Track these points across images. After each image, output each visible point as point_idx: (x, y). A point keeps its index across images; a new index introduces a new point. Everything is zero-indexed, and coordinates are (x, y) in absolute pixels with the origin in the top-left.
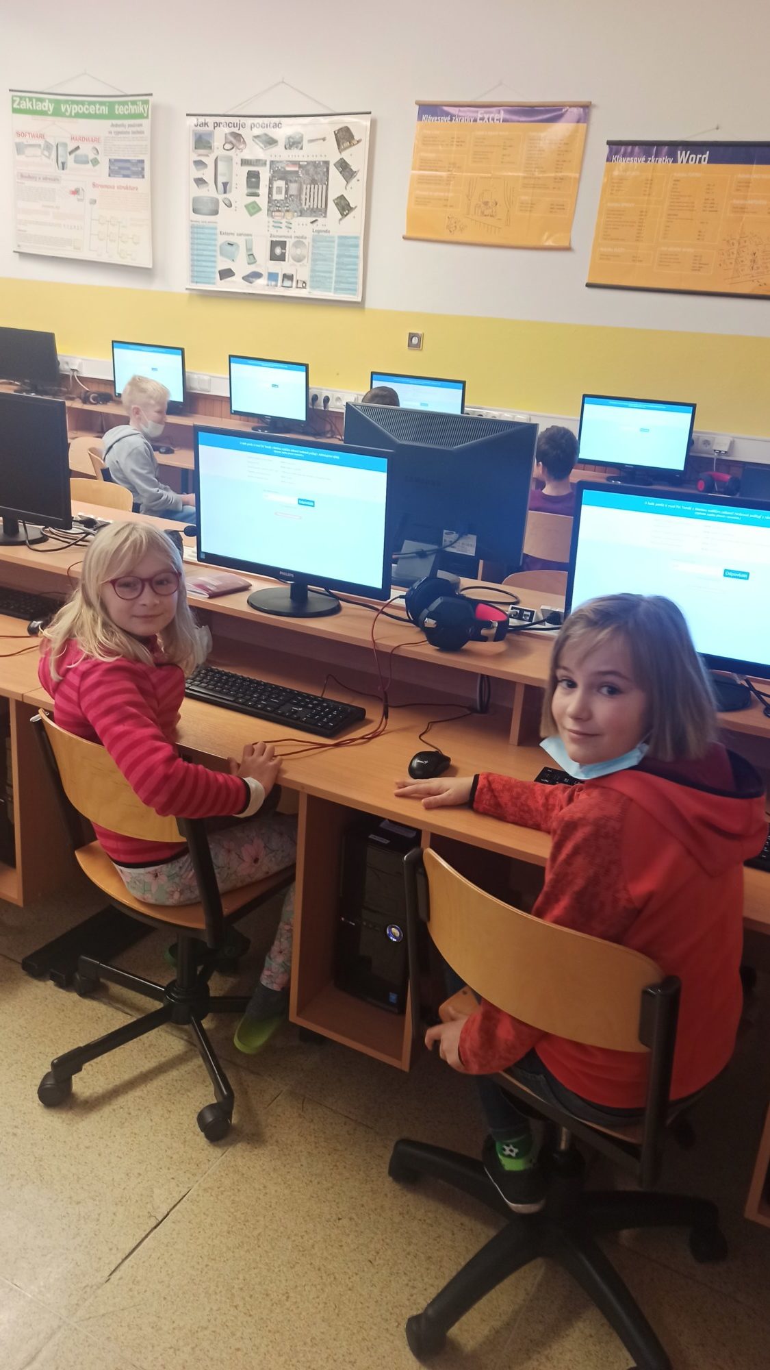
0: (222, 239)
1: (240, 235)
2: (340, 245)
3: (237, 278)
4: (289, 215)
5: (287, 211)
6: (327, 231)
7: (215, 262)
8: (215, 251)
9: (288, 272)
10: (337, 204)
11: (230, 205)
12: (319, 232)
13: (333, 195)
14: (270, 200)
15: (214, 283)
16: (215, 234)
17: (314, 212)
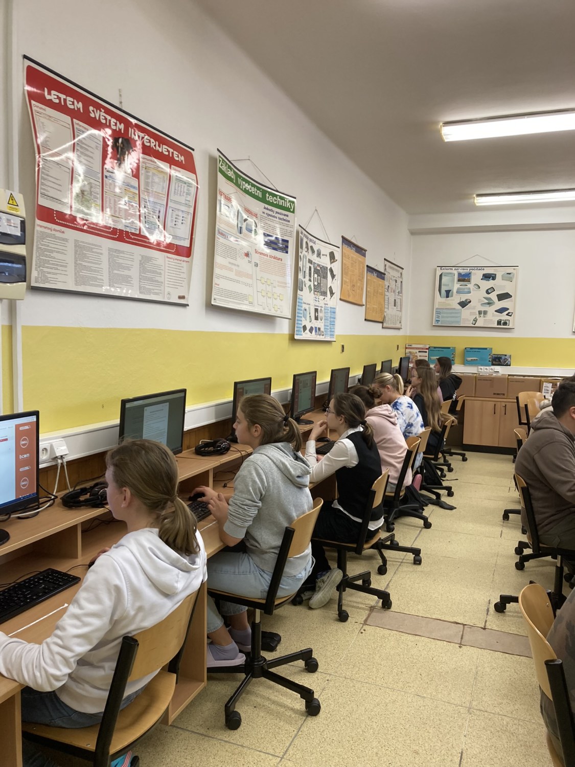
0: (304, 307)
1: (308, 304)
2: (331, 312)
3: (307, 331)
4: (318, 294)
5: (318, 292)
6: (327, 304)
7: (302, 321)
8: (301, 314)
9: (320, 327)
10: (329, 290)
11: (305, 286)
13: (328, 287)
14: (314, 285)
15: (301, 335)
16: (302, 303)
17: (324, 294)
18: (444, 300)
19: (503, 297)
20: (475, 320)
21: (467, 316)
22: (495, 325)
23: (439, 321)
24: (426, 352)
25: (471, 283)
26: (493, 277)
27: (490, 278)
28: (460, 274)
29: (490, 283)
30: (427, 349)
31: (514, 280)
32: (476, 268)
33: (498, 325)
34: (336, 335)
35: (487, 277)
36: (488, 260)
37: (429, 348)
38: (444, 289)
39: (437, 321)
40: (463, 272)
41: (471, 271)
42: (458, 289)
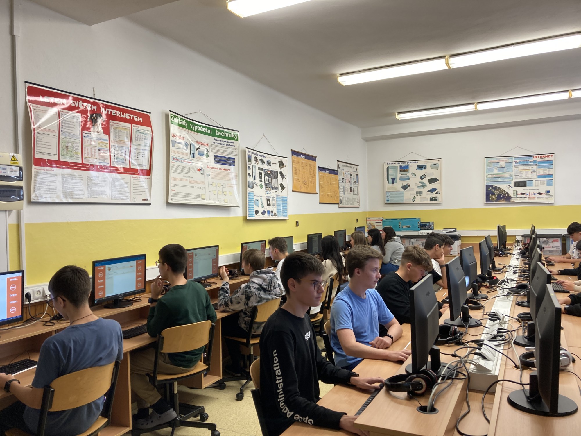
0: (255, 198)
1: (259, 196)
2: (282, 200)
3: (260, 214)
4: (270, 189)
6: (279, 195)
7: (253, 207)
8: (253, 203)
9: (272, 210)
10: (280, 186)
11: (256, 185)
12: (277, 195)
13: (279, 183)
14: (265, 184)
15: (254, 216)
16: (253, 196)
17: (276, 188)
18: (391, 185)
19: (433, 181)
20: (414, 198)
21: (408, 195)
22: (429, 201)
23: (389, 200)
24: (381, 223)
25: (409, 173)
26: (424, 167)
27: (422, 168)
28: (401, 166)
29: (422, 172)
30: (381, 220)
31: (439, 168)
32: (412, 162)
33: (430, 201)
34: (289, 215)
35: (420, 167)
36: (420, 155)
37: (383, 219)
38: (390, 177)
39: (387, 200)
40: (403, 165)
41: (409, 164)
42: (401, 177)
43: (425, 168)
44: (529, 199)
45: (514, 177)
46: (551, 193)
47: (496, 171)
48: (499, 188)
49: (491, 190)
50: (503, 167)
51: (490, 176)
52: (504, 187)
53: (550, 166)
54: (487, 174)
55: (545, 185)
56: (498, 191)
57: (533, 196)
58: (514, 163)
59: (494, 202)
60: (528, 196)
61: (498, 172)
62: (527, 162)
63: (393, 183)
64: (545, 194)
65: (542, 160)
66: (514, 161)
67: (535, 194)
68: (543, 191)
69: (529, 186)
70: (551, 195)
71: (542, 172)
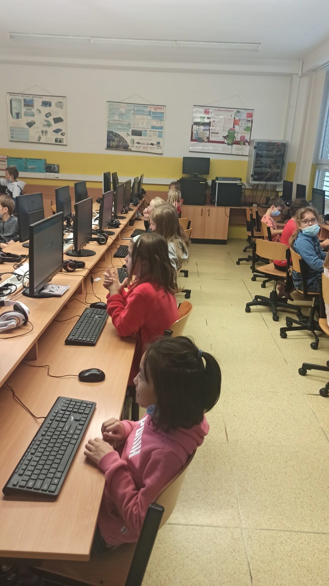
18: (15, 120)
19: (58, 120)
20: (40, 138)
21: (33, 133)
23: (13, 137)
24: (5, 161)
25: (34, 108)
27: (47, 105)
28: (25, 100)
29: (47, 110)
30: (6, 159)
31: (64, 107)
32: (36, 96)
33: (55, 142)
36: (45, 90)
38: (14, 111)
40: (28, 98)
41: (33, 98)
42: (25, 112)
43: (50, 105)
44: (143, 149)
45: (132, 126)
46: (161, 145)
47: (116, 118)
48: (119, 135)
49: (111, 136)
50: (123, 113)
51: (111, 122)
52: (123, 134)
53: (161, 118)
54: (109, 120)
55: (157, 136)
56: (118, 138)
57: (147, 146)
58: (132, 111)
59: (114, 149)
60: (142, 146)
61: (119, 118)
62: (144, 111)
63: (18, 118)
64: (156, 145)
65: (155, 111)
66: (133, 110)
67: (148, 144)
68: (155, 143)
69: (144, 135)
70: (161, 147)
71: (155, 123)
